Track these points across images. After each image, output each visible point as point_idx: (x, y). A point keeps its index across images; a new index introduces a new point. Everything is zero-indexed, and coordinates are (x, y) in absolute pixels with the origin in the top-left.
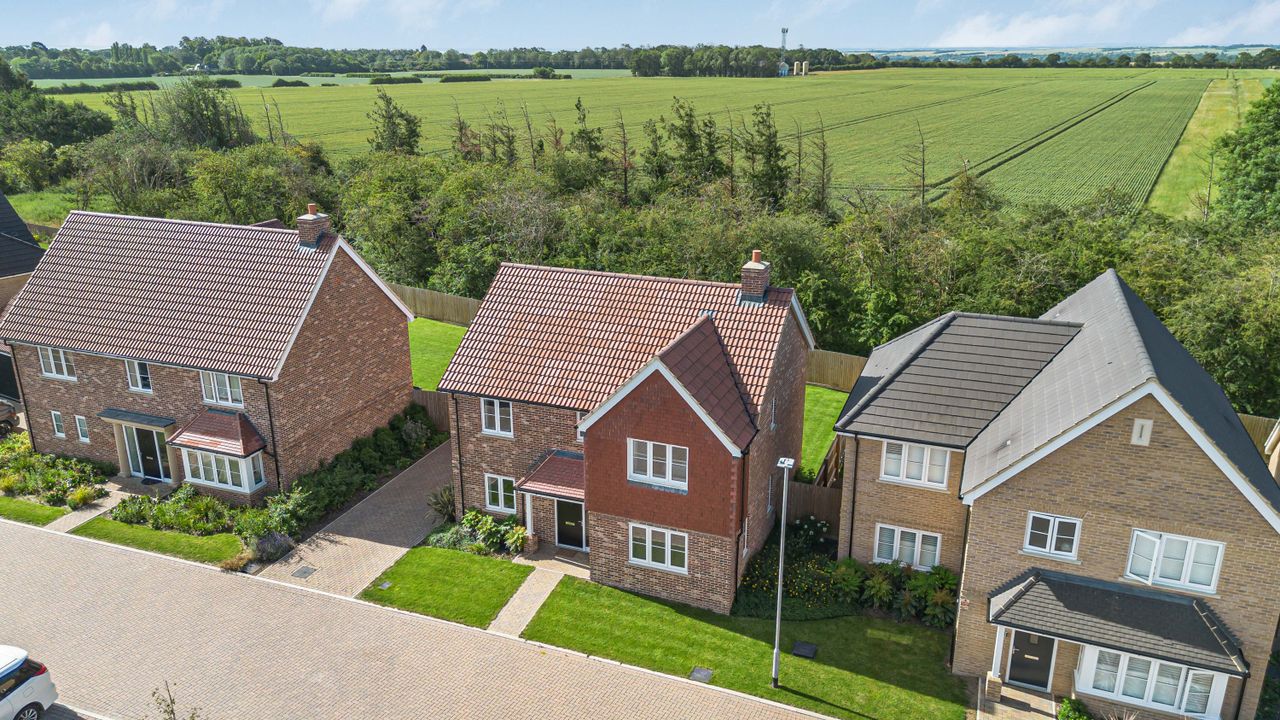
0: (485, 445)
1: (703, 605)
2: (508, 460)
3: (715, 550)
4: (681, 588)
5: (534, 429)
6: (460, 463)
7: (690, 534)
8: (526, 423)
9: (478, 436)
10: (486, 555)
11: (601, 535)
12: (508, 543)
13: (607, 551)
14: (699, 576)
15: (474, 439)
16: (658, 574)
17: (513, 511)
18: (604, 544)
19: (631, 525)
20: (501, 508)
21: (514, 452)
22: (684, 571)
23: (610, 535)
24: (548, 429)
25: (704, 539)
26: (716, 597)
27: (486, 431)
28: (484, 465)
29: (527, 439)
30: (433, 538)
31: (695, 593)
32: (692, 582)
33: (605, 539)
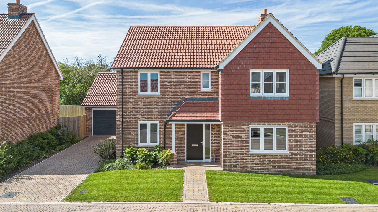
0: (140, 103)
1: (299, 172)
2: (156, 110)
3: (306, 133)
4: (285, 164)
5: (173, 87)
6: (123, 118)
7: (289, 125)
8: (168, 84)
9: (136, 97)
10: (146, 169)
11: (230, 137)
12: (160, 160)
13: (235, 148)
14: (296, 152)
15: (133, 100)
16: (269, 157)
17: (157, 144)
18: (233, 143)
19: (251, 127)
20: (149, 143)
21: (160, 104)
22: (286, 151)
23: (237, 137)
24: (183, 86)
25: (299, 126)
26: (306, 165)
27: (141, 94)
28: (139, 116)
29: (169, 94)
30: (106, 166)
31: (294, 165)
32: (291, 157)
33: (234, 140)
